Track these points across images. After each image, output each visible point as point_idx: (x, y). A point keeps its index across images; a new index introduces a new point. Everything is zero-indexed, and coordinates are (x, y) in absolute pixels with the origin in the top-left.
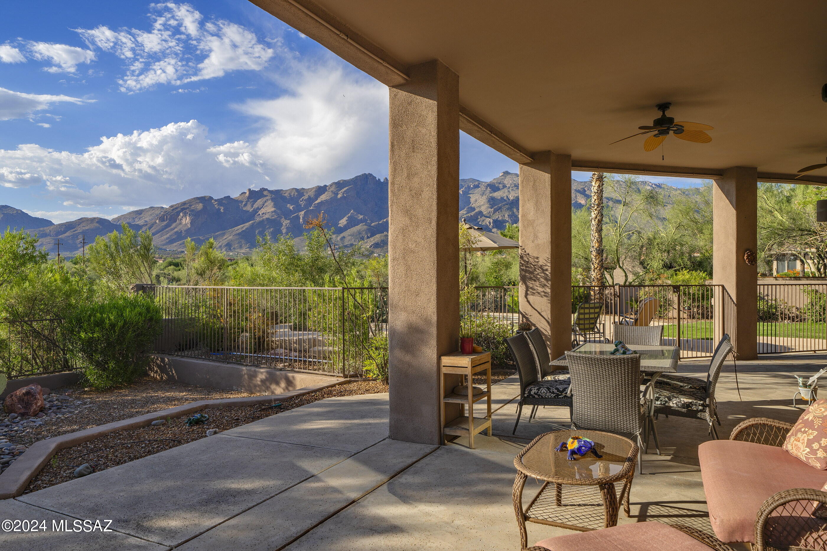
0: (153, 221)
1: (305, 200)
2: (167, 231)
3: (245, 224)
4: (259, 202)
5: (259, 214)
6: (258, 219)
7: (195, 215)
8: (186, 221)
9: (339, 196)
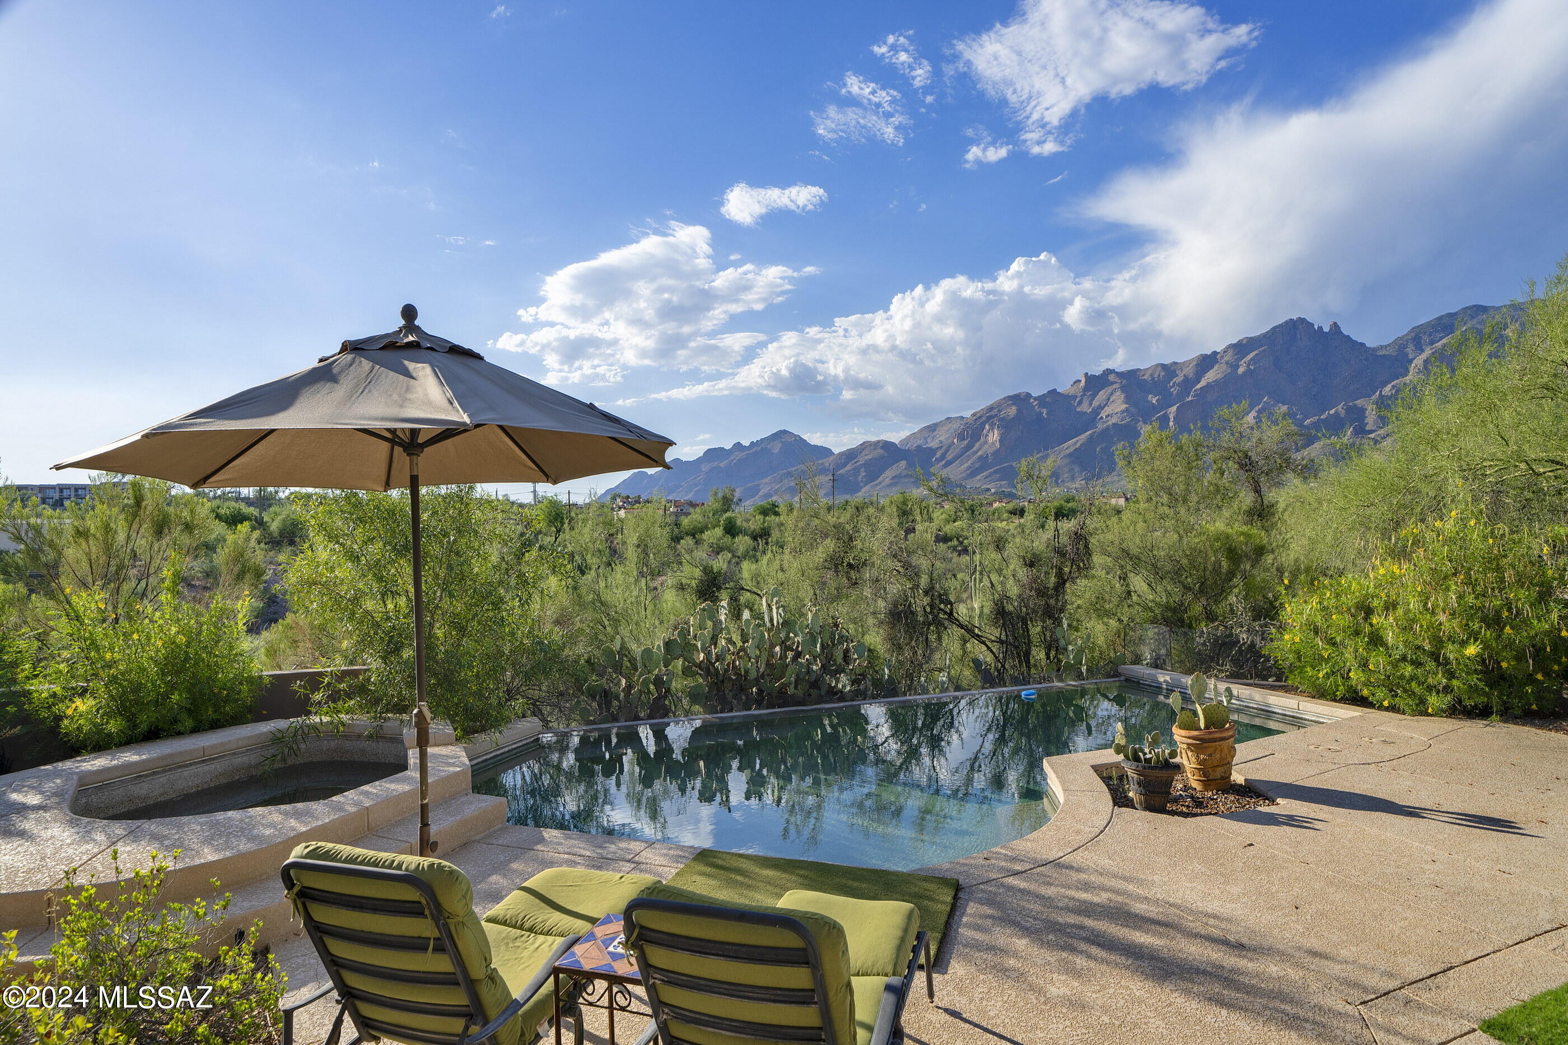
0: (950, 441)
1: (1179, 385)
2: (969, 456)
3: (1080, 437)
4: (1102, 395)
5: (1102, 418)
6: (1100, 426)
7: (1007, 426)
8: (994, 437)
9: (1241, 370)
